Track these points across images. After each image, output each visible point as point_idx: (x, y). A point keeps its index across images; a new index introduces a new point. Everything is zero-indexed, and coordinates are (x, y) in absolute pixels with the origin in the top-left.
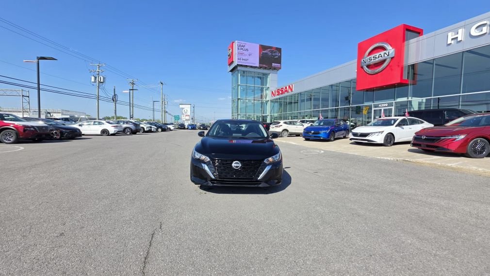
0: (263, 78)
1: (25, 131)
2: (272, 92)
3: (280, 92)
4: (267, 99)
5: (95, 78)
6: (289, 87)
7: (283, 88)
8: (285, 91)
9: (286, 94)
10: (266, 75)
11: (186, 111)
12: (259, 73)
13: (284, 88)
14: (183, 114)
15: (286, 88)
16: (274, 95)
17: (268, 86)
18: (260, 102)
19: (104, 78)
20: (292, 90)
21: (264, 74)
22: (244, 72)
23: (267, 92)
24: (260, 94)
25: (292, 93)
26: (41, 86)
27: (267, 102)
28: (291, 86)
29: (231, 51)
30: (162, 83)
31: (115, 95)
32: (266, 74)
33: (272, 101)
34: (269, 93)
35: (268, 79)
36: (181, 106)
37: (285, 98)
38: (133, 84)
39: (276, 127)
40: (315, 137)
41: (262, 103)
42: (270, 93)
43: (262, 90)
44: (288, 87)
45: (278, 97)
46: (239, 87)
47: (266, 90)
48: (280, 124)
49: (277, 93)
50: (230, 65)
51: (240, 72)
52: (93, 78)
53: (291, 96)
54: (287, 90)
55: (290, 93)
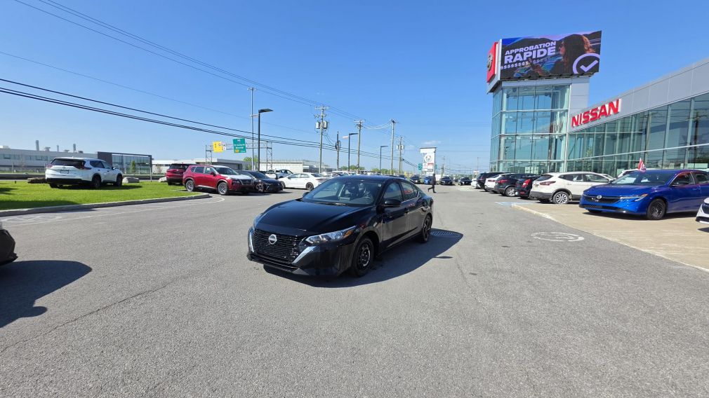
0: (556, 96)
1: (233, 183)
2: (574, 119)
3: (591, 117)
4: (564, 132)
5: (320, 124)
6: (611, 105)
7: (597, 109)
8: (601, 114)
9: (603, 119)
10: (563, 88)
11: (428, 157)
12: (546, 87)
13: (599, 108)
14: (425, 162)
15: (603, 107)
16: (577, 124)
17: (565, 108)
18: (547, 138)
19: (327, 123)
20: (616, 111)
21: (557, 87)
22: (514, 89)
23: (564, 119)
24: (548, 125)
25: (617, 116)
26: (261, 137)
27: (561, 137)
28: (615, 103)
29: (491, 58)
30: (393, 122)
31: (338, 142)
32: (564, 86)
33: (571, 135)
34: (567, 120)
35: (566, 95)
36: (422, 151)
37: (602, 128)
38: (360, 126)
39: (541, 184)
40: (604, 207)
41: (551, 140)
42: (570, 120)
43: (553, 116)
44: (607, 106)
45: (585, 126)
46: (504, 115)
47: (561, 115)
48: (551, 180)
49: (583, 120)
50: (490, 81)
51: (506, 90)
52: (317, 124)
53: (615, 122)
54: (605, 113)
55: (613, 116)
